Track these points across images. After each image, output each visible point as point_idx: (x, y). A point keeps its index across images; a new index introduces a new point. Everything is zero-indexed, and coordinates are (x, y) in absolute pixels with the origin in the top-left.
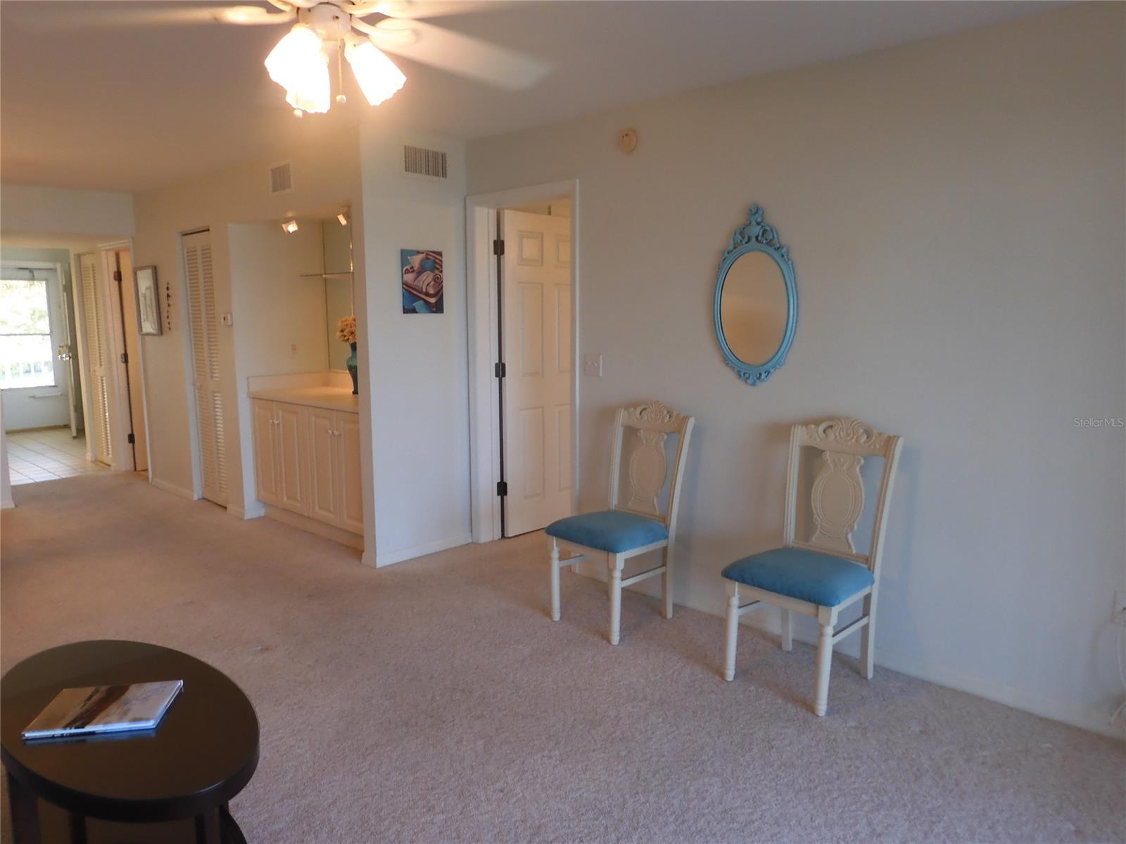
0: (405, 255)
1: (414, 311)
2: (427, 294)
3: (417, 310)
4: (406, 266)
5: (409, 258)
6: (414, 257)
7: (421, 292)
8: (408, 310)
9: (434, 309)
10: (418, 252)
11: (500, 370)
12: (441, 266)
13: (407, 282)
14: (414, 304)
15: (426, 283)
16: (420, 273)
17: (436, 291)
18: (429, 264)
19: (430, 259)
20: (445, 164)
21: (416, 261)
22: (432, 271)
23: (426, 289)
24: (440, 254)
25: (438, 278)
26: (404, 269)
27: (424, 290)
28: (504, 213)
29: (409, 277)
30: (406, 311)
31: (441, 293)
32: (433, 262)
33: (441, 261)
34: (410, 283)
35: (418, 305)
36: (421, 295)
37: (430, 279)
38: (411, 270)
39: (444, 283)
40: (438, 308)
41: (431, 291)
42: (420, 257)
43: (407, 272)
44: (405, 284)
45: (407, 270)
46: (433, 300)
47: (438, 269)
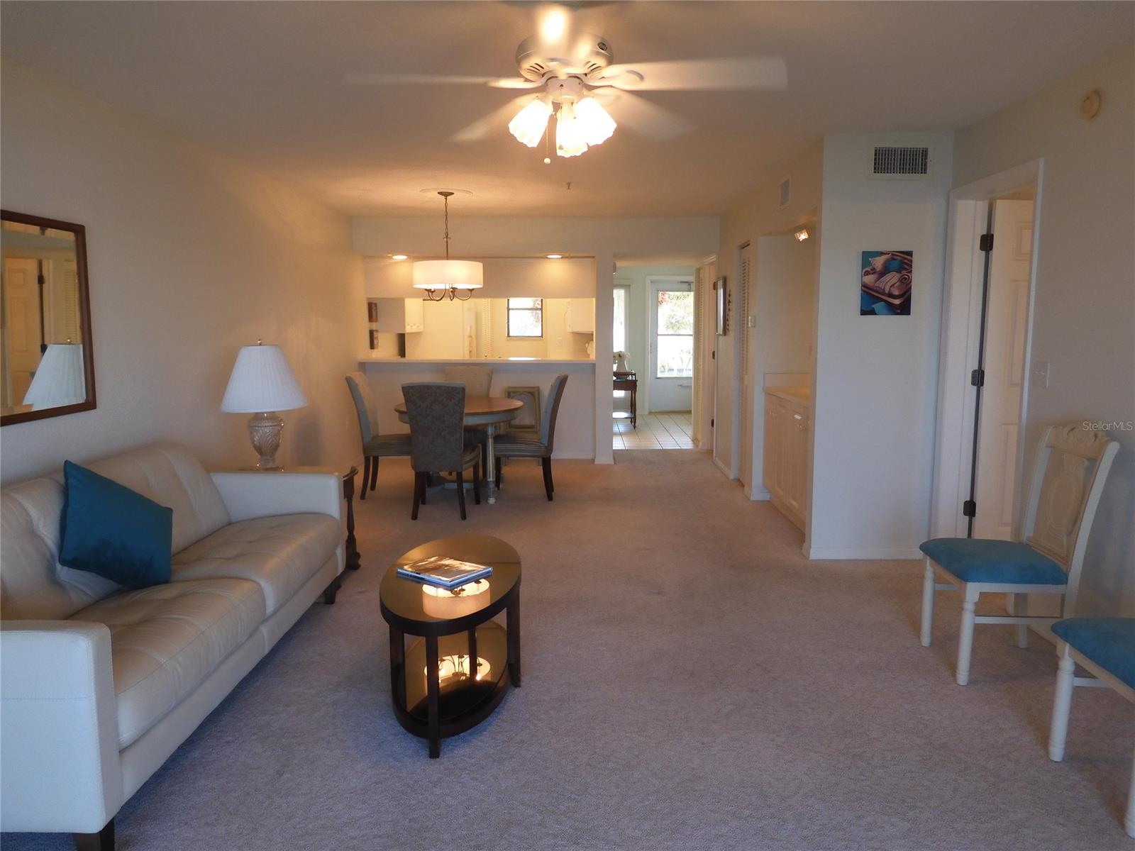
0: (867, 256)
1: (872, 312)
2: (891, 295)
3: (876, 311)
4: (866, 267)
5: (870, 259)
6: (877, 258)
7: (883, 294)
8: (867, 311)
9: (899, 311)
10: (882, 254)
11: (978, 378)
12: (911, 266)
13: (866, 284)
14: (873, 306)
15: (889, 284)
16: (882, 274)
17: (903, 292)
18: (895, 264)
19: (895, 259)
20: (926, 159)
21: (879, 262)
22: (899, 272)
23: (890, 289)
24: (910, 254)
25: (906, 278)
26: (864, 271)
27: (887, 291)
28: (996, 203)
29: (870, 279)
30: (863, 313)
31: (908, 294)
32: (902, 262)
33: (911, 261)
34: (871, 285)
35: (878, 306)
36: (883, 297)
37: (895, 280)
38: (872, 272)
39: (913, 284)
40: (904, 309)
41: (896, 292)
42: (883, 258)
43: (867, 273)
44: (864, 286)
45: (867, 271)
46: (897, 302)
47: (906, 269)
